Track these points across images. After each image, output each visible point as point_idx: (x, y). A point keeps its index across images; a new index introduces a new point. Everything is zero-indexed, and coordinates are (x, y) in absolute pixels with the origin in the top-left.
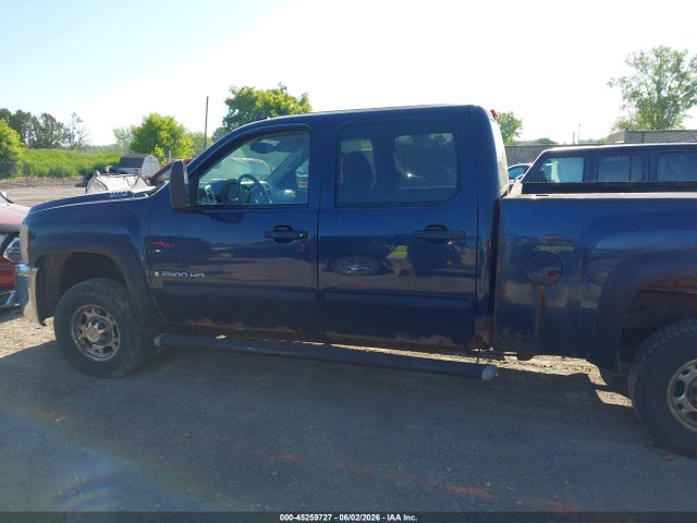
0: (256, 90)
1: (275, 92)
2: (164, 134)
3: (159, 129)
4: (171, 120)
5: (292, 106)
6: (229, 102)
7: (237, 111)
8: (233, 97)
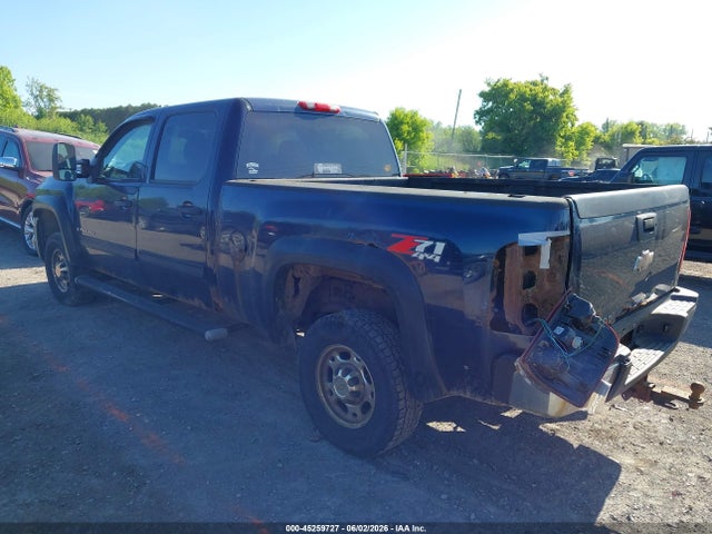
0: (512, 81)
1: (534, 84)
2: (405, 128)
3: (402, 123)
4: (416, 113)
5: (551, 97)
6: (482, 95)
7: (491, 104)
8: (487, 89)
